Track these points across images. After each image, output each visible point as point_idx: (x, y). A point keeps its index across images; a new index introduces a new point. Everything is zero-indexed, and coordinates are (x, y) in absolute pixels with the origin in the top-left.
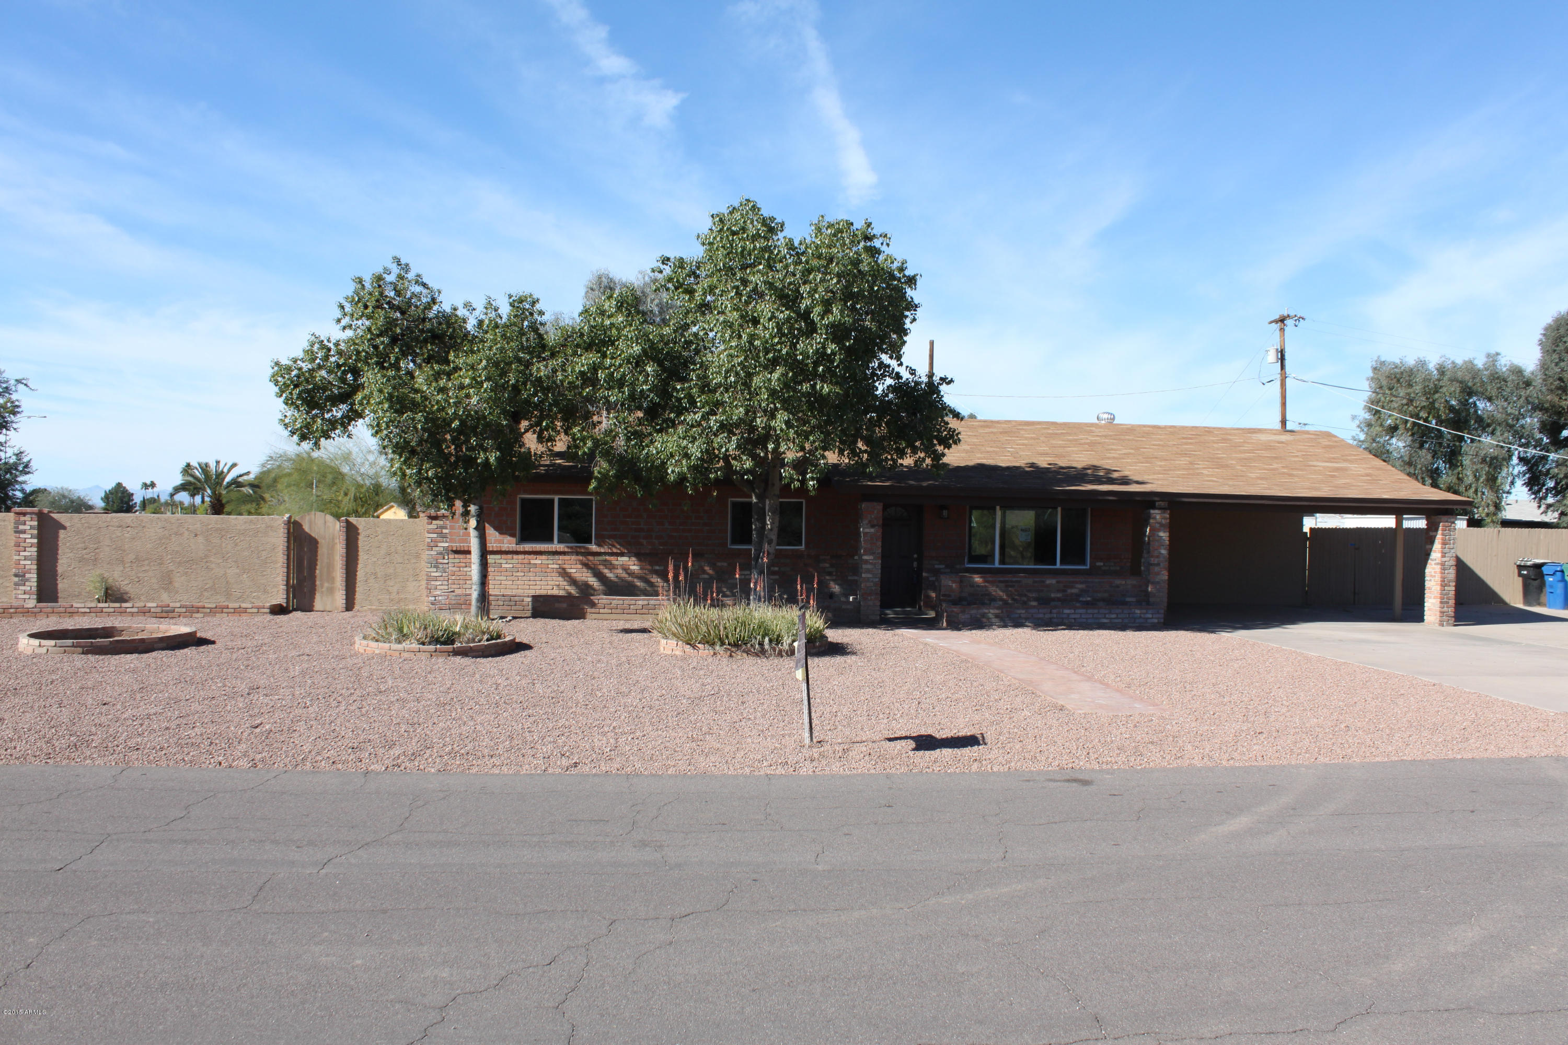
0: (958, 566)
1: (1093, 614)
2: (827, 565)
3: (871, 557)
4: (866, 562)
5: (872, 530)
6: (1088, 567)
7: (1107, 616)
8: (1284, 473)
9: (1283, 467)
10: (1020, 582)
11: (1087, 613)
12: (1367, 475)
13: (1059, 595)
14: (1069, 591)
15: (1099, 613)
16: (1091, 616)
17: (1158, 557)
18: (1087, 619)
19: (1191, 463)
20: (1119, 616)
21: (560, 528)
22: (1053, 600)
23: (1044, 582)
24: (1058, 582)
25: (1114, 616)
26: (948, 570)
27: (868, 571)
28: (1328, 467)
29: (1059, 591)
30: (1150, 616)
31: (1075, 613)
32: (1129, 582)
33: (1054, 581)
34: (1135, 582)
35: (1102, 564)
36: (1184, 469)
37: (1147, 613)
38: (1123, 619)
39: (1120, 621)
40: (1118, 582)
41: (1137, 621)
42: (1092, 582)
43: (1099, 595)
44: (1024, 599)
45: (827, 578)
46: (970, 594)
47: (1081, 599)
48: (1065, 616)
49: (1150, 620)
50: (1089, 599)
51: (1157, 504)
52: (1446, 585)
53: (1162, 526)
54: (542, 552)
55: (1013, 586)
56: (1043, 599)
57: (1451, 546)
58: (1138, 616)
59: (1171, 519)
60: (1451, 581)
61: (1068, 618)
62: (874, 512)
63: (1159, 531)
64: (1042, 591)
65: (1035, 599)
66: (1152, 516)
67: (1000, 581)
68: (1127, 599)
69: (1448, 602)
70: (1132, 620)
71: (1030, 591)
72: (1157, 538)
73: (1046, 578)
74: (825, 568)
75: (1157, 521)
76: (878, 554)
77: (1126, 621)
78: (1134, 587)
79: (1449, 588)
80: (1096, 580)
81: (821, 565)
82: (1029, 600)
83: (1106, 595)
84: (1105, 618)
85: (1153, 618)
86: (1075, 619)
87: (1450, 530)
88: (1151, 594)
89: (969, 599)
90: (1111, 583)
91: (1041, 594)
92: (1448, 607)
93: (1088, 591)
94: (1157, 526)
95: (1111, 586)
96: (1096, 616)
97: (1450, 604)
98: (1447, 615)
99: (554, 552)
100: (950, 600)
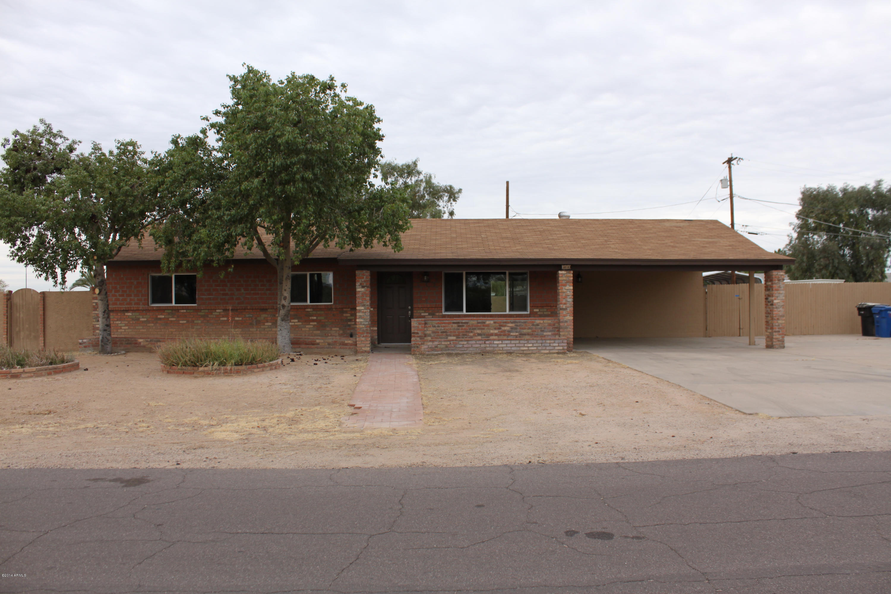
0: (437, 314)
2: (349, 315)
3: (363, 308)
4: (360, 311)
5: (363, 290)
6: (529, 313)
7: (526, 345)
8: (670, 246)
9: (671, 242)
10: (467, 323)
11: (511, 343)
12: (730, 246)
13: (496, 331)
14: (503, 328)
15: (520, 343)
16: (514, 345)
17: (565, 304)
18: (511, 347)
19: (606, 241)
20: (534, 345)
21: (176, 294)
22: (492, 335)
23: (484, 323)
24: (495, 323)
25: (530, 345)
27: (361, 317)
28: (704, 241)
29: (495, 329)
30: (556, 345)
31: (502, 344)
32: (545, 321)
33: (492, 322)
34: (550, 322)
35: (538, 310)
36: (598, 245)
37: (554, 343)
38: (537, 347)
39: (535, 348)
40: (538, 321)
41: (548, 348)
42: (520, 322)
43: (525, 331)
44: (471, 334)
45: (349, 323)
46: (433, 332)
47: (512, 334)
48: (495, 346)
49: (557, 348)
50: (517, 334)
51: (563, 267)
52: (778, 319)
53: (568, 282)
54: (164, 310)
55: (463, 326)
56: (484, 335)
57: (781, 292)
58: (548, 345)
59: (573, 277)
60: (781, 316)
61: (498, 347)
62: (365, 277)
63: (565, 285)
64: (484, 329)
65: (479, 335)
66: (560, 275)
67: (454, 323)
68: (545, 334)
69: (779, 331)
70: (544, 348)
71: (475, 329)
72: (564, 290)
73: (487, 320)
74: (347, 317)
75: (564, 278)
76: (367, 305)
77: (540, 348)
78: (550, 325)
79: (780, 322)
80: (523, 321)
81: (345, 315)
82: (475, 335)
83: (530, 331)
84: (524, 346)
85: (559, 346)
86: (502, 347)
87: (779, 280)
88: (561, 330)
89: (432, 335)
90: (533, 322)
91: (483, 331)
92: (780, 335)
93: (516, 329)
94: (564, 282)
95: (533, 325)
96: (517, 345)
97: (781, 333)
98: (779, 341)
99: (172, 310)
100: (419, 337)
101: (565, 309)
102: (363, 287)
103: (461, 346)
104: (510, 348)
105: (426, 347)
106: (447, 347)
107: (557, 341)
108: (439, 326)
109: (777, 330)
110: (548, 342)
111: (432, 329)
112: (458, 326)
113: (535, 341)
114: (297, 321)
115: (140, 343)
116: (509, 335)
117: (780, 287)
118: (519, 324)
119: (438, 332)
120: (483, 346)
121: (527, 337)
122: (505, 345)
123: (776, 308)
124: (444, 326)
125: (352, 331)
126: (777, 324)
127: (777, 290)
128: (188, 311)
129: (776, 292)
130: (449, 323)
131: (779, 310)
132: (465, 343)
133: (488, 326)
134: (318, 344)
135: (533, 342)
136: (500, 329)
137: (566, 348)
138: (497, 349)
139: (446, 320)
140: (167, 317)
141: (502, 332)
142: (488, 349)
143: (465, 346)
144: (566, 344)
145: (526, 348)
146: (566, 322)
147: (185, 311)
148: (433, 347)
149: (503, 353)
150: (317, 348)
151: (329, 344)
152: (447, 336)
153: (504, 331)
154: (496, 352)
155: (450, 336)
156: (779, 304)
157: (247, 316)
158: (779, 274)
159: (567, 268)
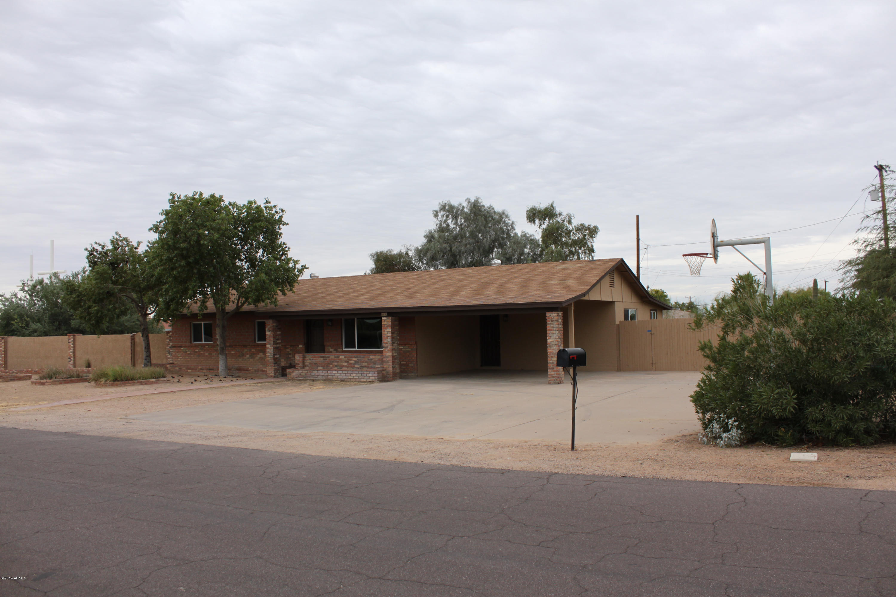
3: (269, 346)
4: (268, 348)
5: (269, 333)
7: (352, 375)
10: (329, 357)
13: (346, 364)
14: (350, 362)
17: (387, 343)
20: (357, 375)
21: (204, 335)
22: (344, 366)
23: (339, 357)
24: (345, 357)
25: (355, 375)
26: (335, 352)
29: (345, 362)
30: (371, 375)
31: (337, 373)
32: (376, 357)
33: (343, 357)
34: (379, 357)
37: (369, 374)
38: (359, 376)
39: (357, 377)
40: (371, 357)
41: (365, 378)
42: (360, 357)
43: (364, 364)
44: (331, 366)
45: (290, 356)
46: (310, 364)
47: (355, 366)
48: (334, 375)
49: (371, 378)
50: (359, 366)
51: (382, 314)
52: (552, 357)
53: (388, 326)
54: (198, 346)
55: (326, 359)
56: (339, 366)
57: (554, 332)
58: (365, 375)
59: (391, 321)
62: (271, 324)
63: (386, 329)
64: (338, 362)
65: (336, 366)
66: (383, 321)
67: (321, 357)
68: (376, 366)
69: (553, 368)
70: (363, 377)
71: (333, 362)
72: (386, 333)
73: (340, 355)
74: (288, 351)
75: (386, 323)
76: (272, 344)
77: (360, 377)
78: (379, 359)
79: (553, 359)
80: (362, 356)
82: (333, 367)
83: (366, 364)
84: (351, 376)
85: (372, 376)
86: (338, 376)
87: (552, 321)
88: (384, 364)
89: (309, 366)
91: (339, 364)
92: (554, 371)
93: (358, 362)
94: (386, 326)
95: (369, 359)
96: (347, 375)
97: (555, 369)
98: (553, 377)
99: (202, 346)
100: (299, 367)
101: (387, 347)
102: (269, 331)
103: (314, 374)
104: (342, 377)
105: (294, 374)
106: (306, 375)
107: (371, 373)
108: (312, 360)
109: (552, 367)
110: (365, 372)
111: (309, 361)
112: (324, 359)
113: (357, 372)
114: (262, 354)
116: (354, 367)
117: (553, 327)
118: (360, 359)
119: (312, 364)
120: (326, 374)
121: (365, 369)
123: (550, 346)
124: (316, 360)
126: (551, 362)
127: (551, 330)
128: (210, 347)
129: (549, 332)
130: (319, 357)
131: (552, 348)
132: (316, 372)
133: (341, 359)
134: (250, 370)
136: (348, 362)
137: (377, 378)
138: (334, 377)
139: (317, 355)
140: (199, 351)
141: (349, 364)
142: (329, 377)
143: (317, 374)
144: (376, 375)
145: (352, 377)
146: (387, 357)
147: (208, 347)
148: (299, 374)
149: (338, 381)
150: (249, 373)
151: (255, 371)
152: (318, 366)
153: (351, 364)
154: (334, 379)
155: (320, 367)
156: (552, 343)
157: (237, 350)
158: (552, 315)
159: (385, 315)
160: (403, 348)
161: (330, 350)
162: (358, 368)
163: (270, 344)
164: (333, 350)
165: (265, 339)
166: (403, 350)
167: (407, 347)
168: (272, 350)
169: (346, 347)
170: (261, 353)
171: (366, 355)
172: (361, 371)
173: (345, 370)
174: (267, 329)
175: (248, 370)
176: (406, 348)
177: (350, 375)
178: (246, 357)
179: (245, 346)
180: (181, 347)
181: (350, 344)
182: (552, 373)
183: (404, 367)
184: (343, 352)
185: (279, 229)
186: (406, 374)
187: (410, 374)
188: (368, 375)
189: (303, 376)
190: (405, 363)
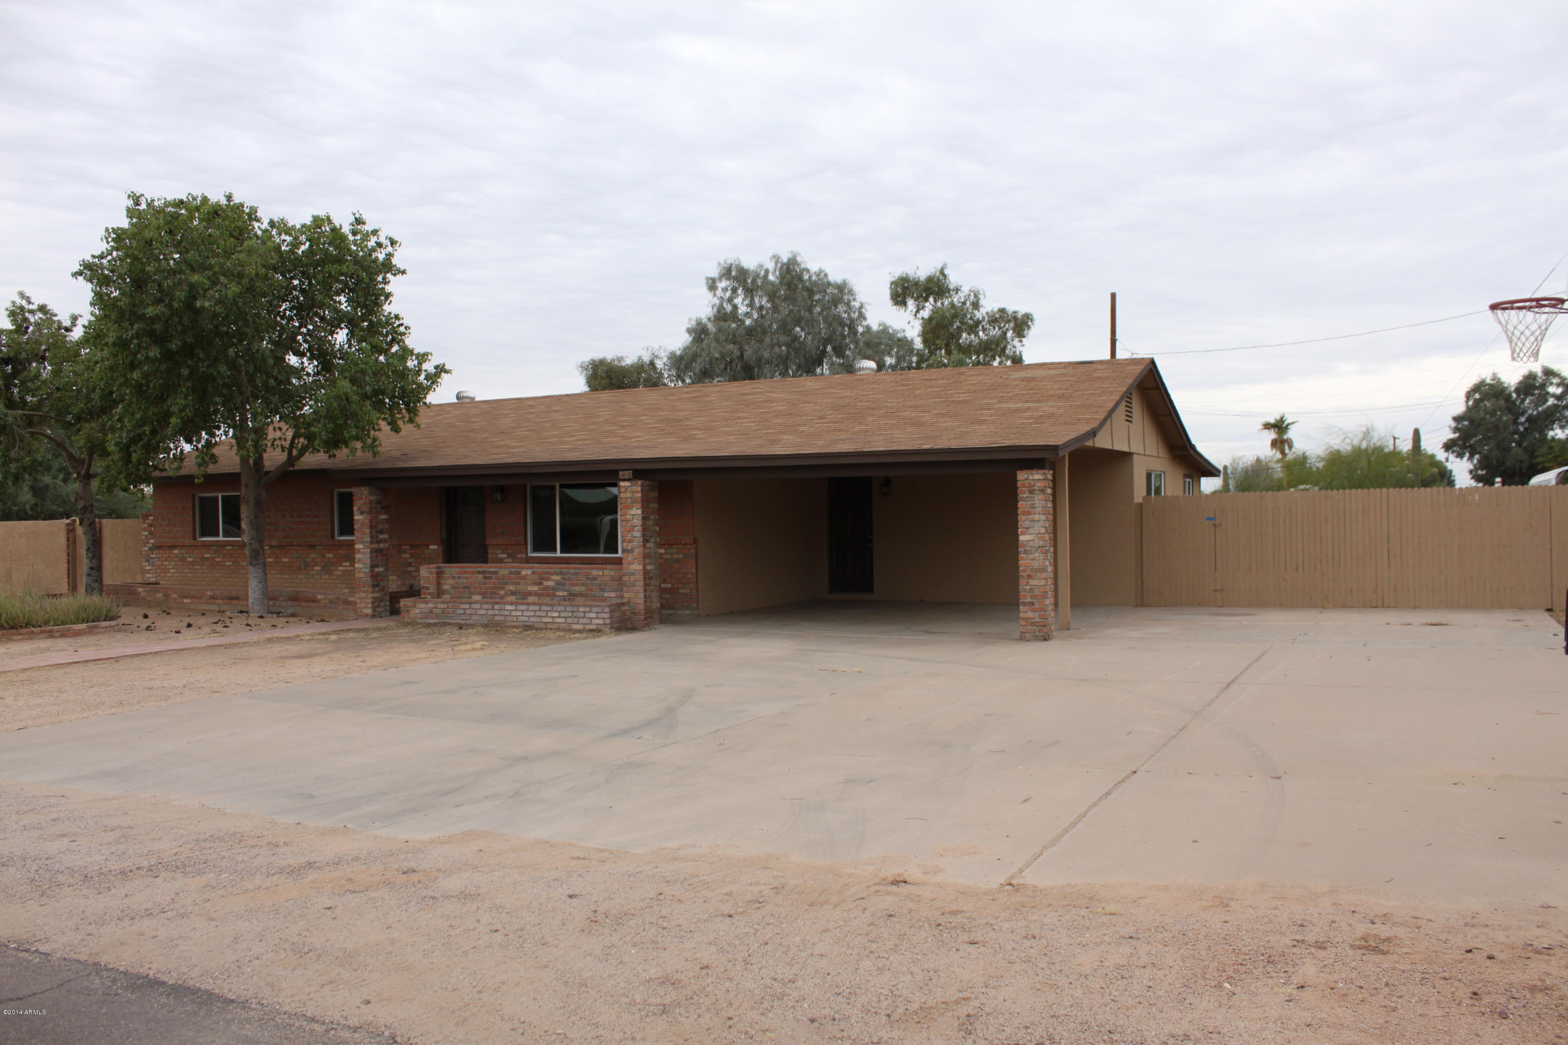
0: (518, 556)
1: (535, 611)
2: (408, 556)
3: (361, 546)
4: (358, 551)
5: (362, 516)
7: (549, 614)
10: (496, 573)
13: (536, 588)
14: (545, 583)
15: (540, 610)
16: (533, 614)
20: (562, 614)
21: (224, 522)
23: (519, 573)
24: (533, 573)
25: (556, 614)
26: (510, 560)
27: (360, 561)
29: (535, 584)
30: (594, 615)
31: (516, 610)
32: (607, 572)
33: (529, 572)
34: (613, 573)
37: (590, 612)
38: (566, 618)
39: (563, 620)
40: (595, 573)
41: (581, 621)
42: (568, 573)
43: (577, 589)
44: (502, 592)
45: (409, 569)
46: (453, 587)
47: (558, 593)
48: (507, 613)
49: (595, 621)
50: (565, 594)
51: (621, 473)
52: (1029, 577)
53: (634, 501)
54: (210, 546)
55: (491, 578)
56: (520, 593)
57: (1037, 517)
58: (582, 615)
59: (642, 491)
60: (1037, 570)
61: (510, 615)
62: (364, 497)
63: (630, 508)
64: (519, 584)
65: (513, 593)
66: (621, 490)
67: (479, 572)
68: (606, 594)
69: (1033, 603)
70: (576, 620)
71: (506, 584)
72: (629, 517)
73: (523, 568)
74: (405, 559)
75: (629, 495)
76: (367, 542)
77: (570, 620)
78: (613, 579)
79: (1033, 582)
80: (573, 571)
81: (404, 556)
82: (506, 595)
83: (583, 588)
84: (547, 616)
85: (597, 618)
86: (517, 616)
87: (1031, 492)
88: (625, 589)
89: (452, 591)
90: (588, 574)
91: (519, 587)
92: (1034, 611)
93: (563, 584)
94: (629, 501)
95: (588, 578)
96: (538, 613)
97: (1037, 606)
98: (1032, 624)
99: (218, 546)
100: (430, 594)
101: (631, 551)
102: (362, 513)
103: (462, 611)
104: (527, 619)
105: (417, 611)
106: (443, 612)
107: (594, 610)
108: (459, 578)
109: (1029, 600)
110: (582, 609)
111: (451, 581)
113: (562, 608)
114: (346, 564)
115: (139, 594)
116: (554, 595)
117: (1033, 506)
118: (567, 576)
119: (459, 588)
120: (490, 612)
121: (580, 600)
122: (519, 613)
123: (1026, 552)
124: (466, 578)
125: (412, 582)
126: (1028, 587)
127: (1029, 513)
128: (234, 548)
129: (1024, 517)
130: (472, 573)
131: (1031, 556)
132: (467, 606)
133: (524, 578)
134: (319, 601)
135: (561, 608)
136: (541, 584)
137: (608, 621)
138: (509, 619)
139: (469, 567)
140: (213, 556)
141: (544, 589)
142: (498, 618)
143: (468, 612)
144: (607, 616)
145: (550, 620)
146: (633, 574)
147: (230, 548)
148: (427, 611)
149: (518, 627)
150: (317, 608)
151: (331, 602)
152: (471, 594)
153: (547, 588)
154: (508, 624)
155: (475, 594)
156: (1031, 544)
157: (295, 556)
158: (1031, 478)
159: (627, 477)
160: (666, 553)
161: (500, 556)
162: (564, 598)
163: (363, 542)
164: (505, 556)
165: (351, 533)
166: (665, 556)
167: (675, 551)
168: (368, 555)
169: (535, 549)
170: (346, 561)
171: (583, 569)
172: (572, 605)
173: (535, 604)
174: (355, 509)
175: (314, 600)
176: (672, 554)
177: (544, 614)
178: (313, 570)
179: (312, 547)
180: (174, 547)
181: (544, 542)
182: (1030, 614)
183: (669, 596)
184: (528, 560)
185: (385, 282)
186: (672, 612)
187: (680, 612)
188: (587, 615)
189: (437, 616)
190: (669, 586)
